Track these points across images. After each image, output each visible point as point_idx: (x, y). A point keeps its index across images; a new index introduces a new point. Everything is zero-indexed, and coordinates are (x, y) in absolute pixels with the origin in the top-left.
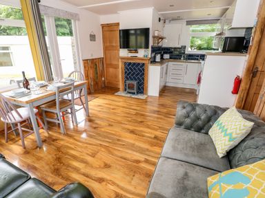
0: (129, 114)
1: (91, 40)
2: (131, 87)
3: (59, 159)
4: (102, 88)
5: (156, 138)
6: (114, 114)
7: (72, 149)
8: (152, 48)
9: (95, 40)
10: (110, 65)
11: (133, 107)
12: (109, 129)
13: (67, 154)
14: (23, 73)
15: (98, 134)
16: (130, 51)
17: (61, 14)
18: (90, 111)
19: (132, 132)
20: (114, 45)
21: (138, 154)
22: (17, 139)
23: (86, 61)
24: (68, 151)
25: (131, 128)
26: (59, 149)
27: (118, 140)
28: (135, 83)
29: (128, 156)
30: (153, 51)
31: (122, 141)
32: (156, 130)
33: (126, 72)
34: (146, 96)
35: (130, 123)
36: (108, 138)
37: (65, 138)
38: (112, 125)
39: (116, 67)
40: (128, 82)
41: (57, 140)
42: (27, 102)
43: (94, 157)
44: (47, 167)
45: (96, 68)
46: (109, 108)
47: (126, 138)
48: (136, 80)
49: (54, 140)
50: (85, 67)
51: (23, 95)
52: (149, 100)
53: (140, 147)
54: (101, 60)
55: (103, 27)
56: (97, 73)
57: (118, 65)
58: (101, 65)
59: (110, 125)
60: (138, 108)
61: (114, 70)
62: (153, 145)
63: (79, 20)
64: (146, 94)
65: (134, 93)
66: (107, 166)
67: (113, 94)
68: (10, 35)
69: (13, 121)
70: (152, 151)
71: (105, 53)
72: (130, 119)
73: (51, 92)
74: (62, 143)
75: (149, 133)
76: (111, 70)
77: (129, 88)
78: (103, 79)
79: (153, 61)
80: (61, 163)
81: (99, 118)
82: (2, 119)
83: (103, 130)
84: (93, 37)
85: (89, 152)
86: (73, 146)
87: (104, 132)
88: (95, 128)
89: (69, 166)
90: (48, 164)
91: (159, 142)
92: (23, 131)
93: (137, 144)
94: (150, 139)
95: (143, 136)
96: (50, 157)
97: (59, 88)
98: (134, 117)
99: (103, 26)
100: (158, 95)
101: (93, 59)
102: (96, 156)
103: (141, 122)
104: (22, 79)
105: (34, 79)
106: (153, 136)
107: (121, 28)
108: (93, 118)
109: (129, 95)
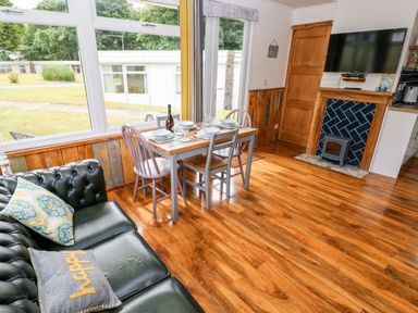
0: (325, 202)
1: (269, 56)
2: (333, 149)
3: (199, 251)
4: (272, 142)
5: (390, 270)
6: (295, 195)
7: (221, 240)
8: (403, 72)
9: (275, 56)
10: (296, 103)
11: (334, 191)
12: (285, 224)
13: (211, 246)
14: (170, 106)
15: (263, 226)
16: (347, 78)
17: (232, 12)
18: (251, 181)
19: (333, 242)
20: (311, 63)
21: (346, 294)
22: (146, 201)
23: (253, 93)
24: (214, 241)
25: (331, 233)
26: (200, 233)
27: (303, 250)
28: (344, 142)
29: (324, 291)
30: (402, 79)
31: (311, 255)
32: (392, 254)
33: (326, 119)
34: (365, 173)
35: (328, 222)
36: (283, 240)
37: (208, 217)
38: (290, 218)
39: (307, 107)
40: (328, 139)
41: (198, 217)
42: (172, 153)
43: (256, 267)
44: (183, 259)
45: (268, 107)
46: (285, 183)
47: (319, 250)
48: (346, 136)
49: (194, 217)
50: (251, 103)
51: (166, 140)
52: (370, 181)
53: (351, 280)
54: (280, 91)
55: (294, 31)
56: (268, 116)
57: (314, 103)
58: (277, 101)
59: (286, 216)
60: (347, 195)
61: (302, 112)
62: (381, 284)
63: (257, 21)
64: (366, 168)
65: (337, 163)
66: (280, 295)
67: (292, 157)
68: (146, 49)
69: (148, 176)
70: (381, 300)
71: (289, 80)
72: (328, 214)
73: (203, 142)
74: (205, 225)
75: (374, 256)
76: (295, 112)
77: (327, 150)
78: (276, 126)
79: (399, 101)
80: (203, 259)
81: (266, 197)
82: (135, 169)
83: (272, 221)
84: (273, 51)
85: (248, 255)
86: (221, 236)
87: (274, 226)
88: (258, 214)
89: (214, 268)
90: (184, 254)
91: (398, 283)
92: (157, 192)
93: (344, 270)
94: (375, 271)
95: (359, 258)
96: (187, 242)
97: (215, 136)
98: (337, 213)
99: (296, 29)
100: (395, 175)
101: (266, 90)
102: (260, 267)
103: (354, 226)
104: (166, 115)
105: (178, 117)
106: (384, 266)
107: (335, 30)
108: (255, 195)
109: (325, 164)
